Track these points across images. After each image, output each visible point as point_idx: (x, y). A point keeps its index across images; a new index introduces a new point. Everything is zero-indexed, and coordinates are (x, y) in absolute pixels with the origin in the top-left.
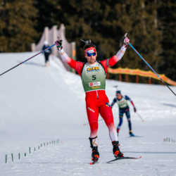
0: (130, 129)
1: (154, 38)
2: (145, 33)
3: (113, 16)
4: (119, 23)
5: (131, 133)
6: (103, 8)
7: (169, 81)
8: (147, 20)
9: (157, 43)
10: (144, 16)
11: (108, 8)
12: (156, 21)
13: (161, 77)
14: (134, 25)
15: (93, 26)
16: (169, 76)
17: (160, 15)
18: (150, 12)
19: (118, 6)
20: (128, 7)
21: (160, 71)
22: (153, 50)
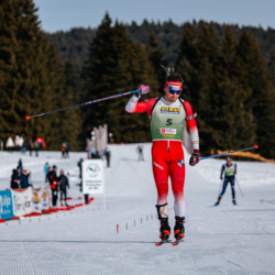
0: (234, 197)
1: (250, 128)
2: (244, 125)
3: (221, 114)
4: (225, 119)
5: (234, 202)
6: (213, 108)
7: (262, 159)
8: (245, 116)
9: (253, 132)
10: (243, 113)
11: (217, 109)
12: (251, 116)
13: (256, 156)
14: (236, 120)
15: (207, 122)
16: (263, 155)
17: (254, 113)
18: (247, 110)
19: (224, 107)
20: (231, 107)
21: (256, 151)
22: (250, 136)
